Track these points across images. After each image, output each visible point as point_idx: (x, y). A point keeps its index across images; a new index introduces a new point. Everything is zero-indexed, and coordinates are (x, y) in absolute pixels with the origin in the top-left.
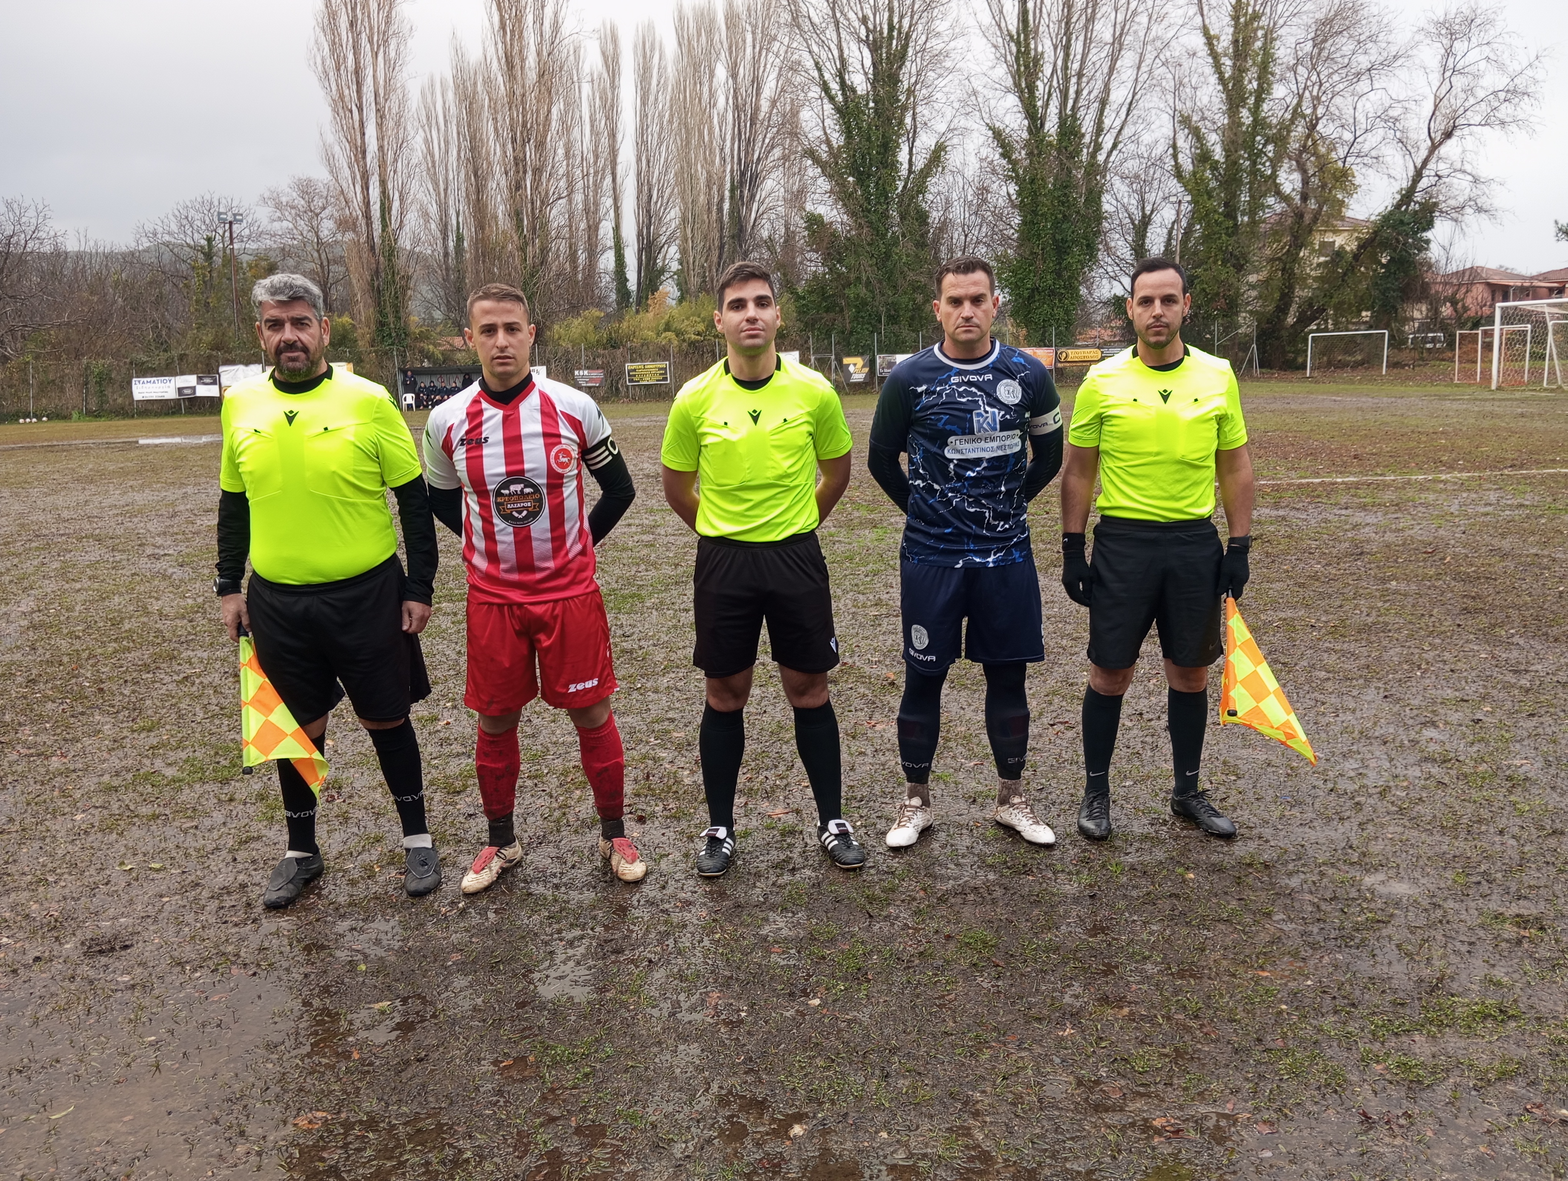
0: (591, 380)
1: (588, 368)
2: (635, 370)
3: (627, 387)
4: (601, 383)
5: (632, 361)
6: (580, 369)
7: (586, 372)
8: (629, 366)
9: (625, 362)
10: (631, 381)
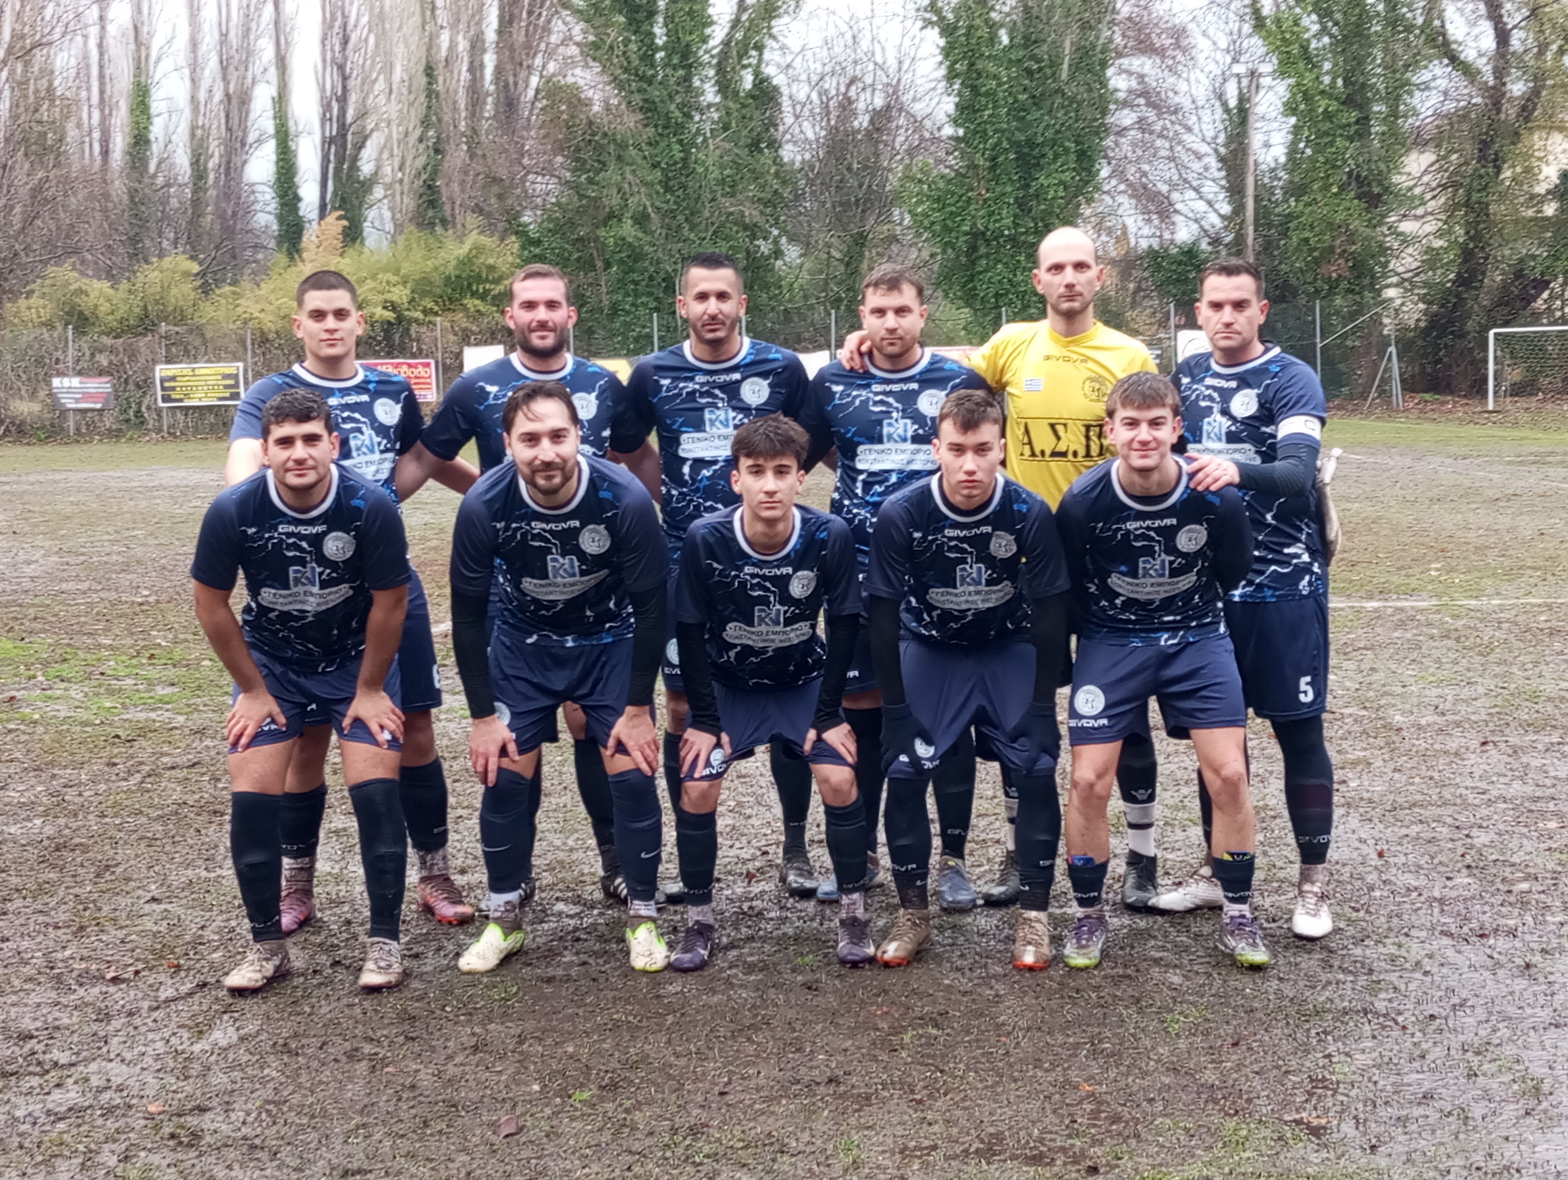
0: (87, 396)
1: (80, 373)
2: (173, 378)
3: (159, 411)
4: (106, 401)
5: (169, 361)
6: (61, 374)
7: (75, 382)
8: (161, 370)
9: (155, 362)
10: (166, 399)
